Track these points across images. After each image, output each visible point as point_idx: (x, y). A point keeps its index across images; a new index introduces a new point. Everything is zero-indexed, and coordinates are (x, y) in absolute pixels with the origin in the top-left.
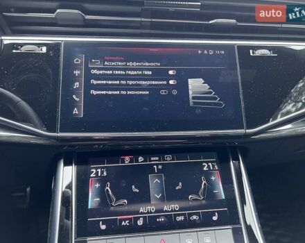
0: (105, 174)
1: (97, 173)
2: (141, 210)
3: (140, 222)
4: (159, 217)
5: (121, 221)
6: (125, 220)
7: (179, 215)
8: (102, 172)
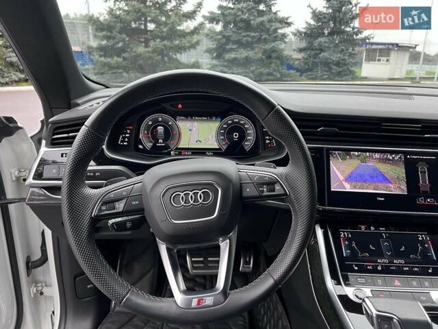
0: (350, 236)
1: (344, 235)
2: (379, 261)
3: (379, 268)
4: (392, 266)
5: (367, 266)
6: (370, 266)
7: (405, 267)
8: (348, 235)
